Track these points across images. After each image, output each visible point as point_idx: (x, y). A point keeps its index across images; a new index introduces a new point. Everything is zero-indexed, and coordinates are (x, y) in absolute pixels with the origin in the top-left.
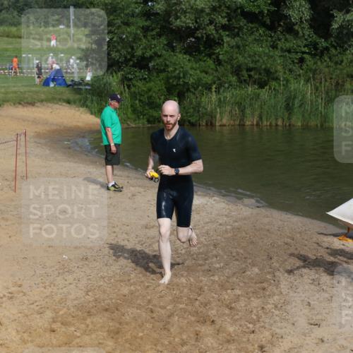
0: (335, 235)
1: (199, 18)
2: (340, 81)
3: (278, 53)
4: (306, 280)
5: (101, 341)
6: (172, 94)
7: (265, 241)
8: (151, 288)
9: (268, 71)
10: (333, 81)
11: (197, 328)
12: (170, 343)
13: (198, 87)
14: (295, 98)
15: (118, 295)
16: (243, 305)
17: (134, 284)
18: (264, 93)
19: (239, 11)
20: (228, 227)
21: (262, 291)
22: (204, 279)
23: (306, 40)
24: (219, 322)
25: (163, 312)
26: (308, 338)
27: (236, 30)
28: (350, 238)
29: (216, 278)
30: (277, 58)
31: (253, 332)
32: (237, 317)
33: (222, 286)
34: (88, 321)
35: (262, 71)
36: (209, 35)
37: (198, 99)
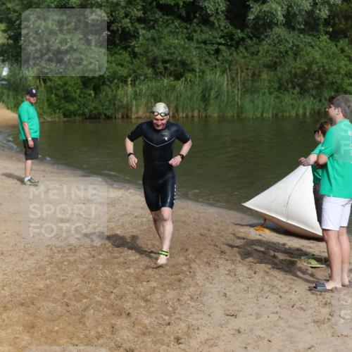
0: (251, 226)
1: (115, 11)
2: (257, 72)
3: (194, 44)
4: (222, 270)
5: (17, 336)
6: (88, 87)
7: (182, 233)
8: (67, 281)
9: (183, 63)
10: (249, 71)
11: (113, 321)
12: (86, 336)
13: (114, 80)
14: (211, 89)
15: (33, 289)
16: (158, 297)
17: (50, 278)
18: (180, 85)
19: (154, 3)
20: (144, 219)
21: (177, 283)
22: (120, 272)
23: (222, 31)
24: (134, 314)
25: (79, 305)
26: (224, 329)
27: (152, 23)
28: (267, 228)
29: (132, 271)
30: (193, 50)
31: (169, 324)
32: (153, 309)
33: (138, 278)
34: (4, 316)
35: (178, 63)
36: (125, 28)
37: (114, 92)
